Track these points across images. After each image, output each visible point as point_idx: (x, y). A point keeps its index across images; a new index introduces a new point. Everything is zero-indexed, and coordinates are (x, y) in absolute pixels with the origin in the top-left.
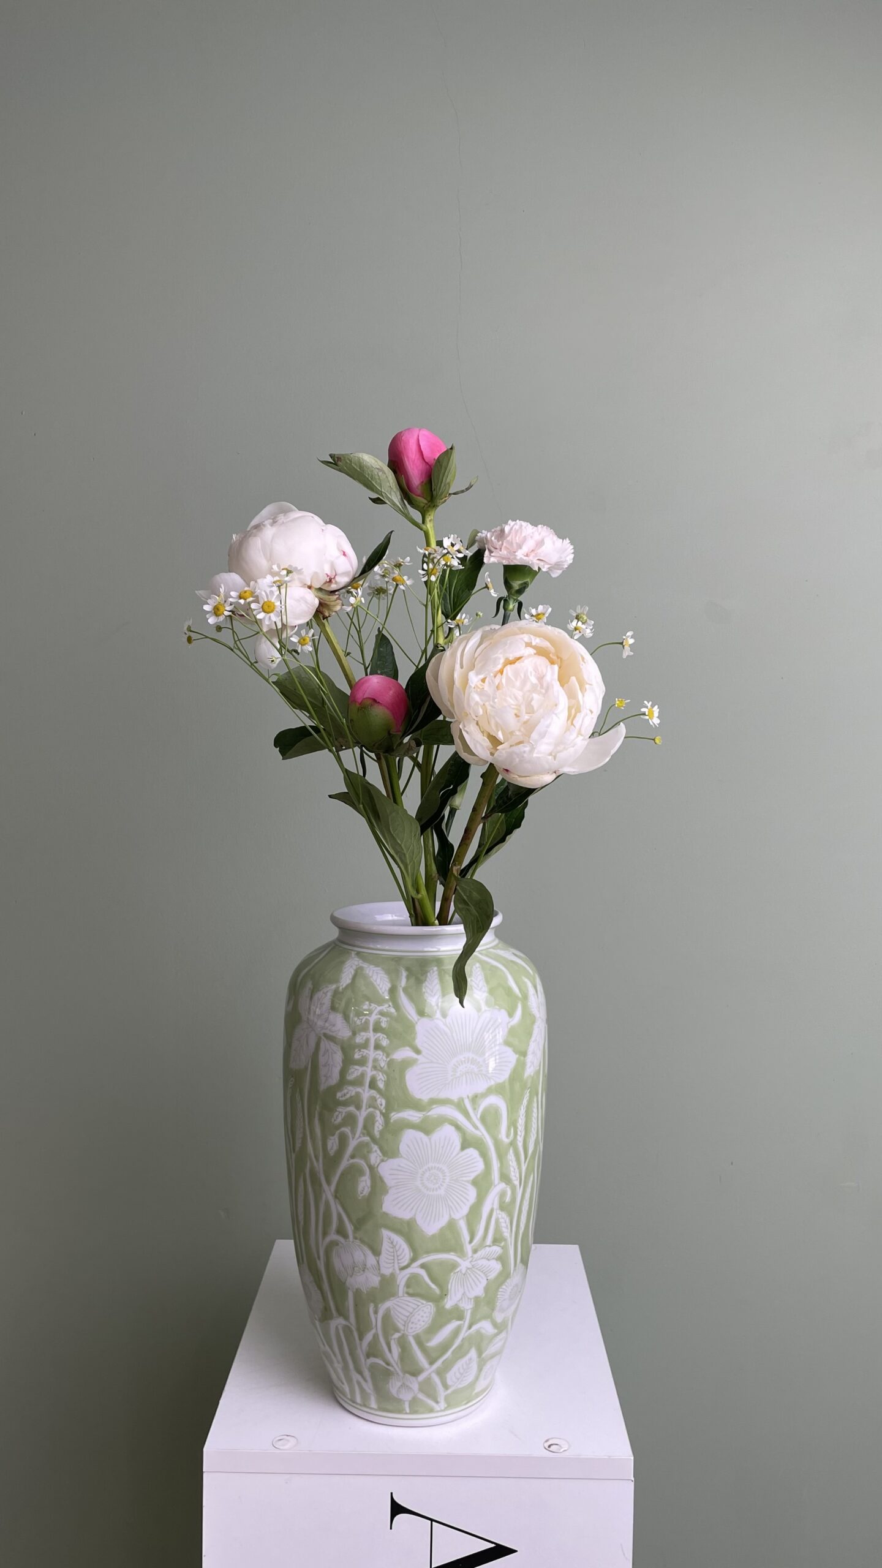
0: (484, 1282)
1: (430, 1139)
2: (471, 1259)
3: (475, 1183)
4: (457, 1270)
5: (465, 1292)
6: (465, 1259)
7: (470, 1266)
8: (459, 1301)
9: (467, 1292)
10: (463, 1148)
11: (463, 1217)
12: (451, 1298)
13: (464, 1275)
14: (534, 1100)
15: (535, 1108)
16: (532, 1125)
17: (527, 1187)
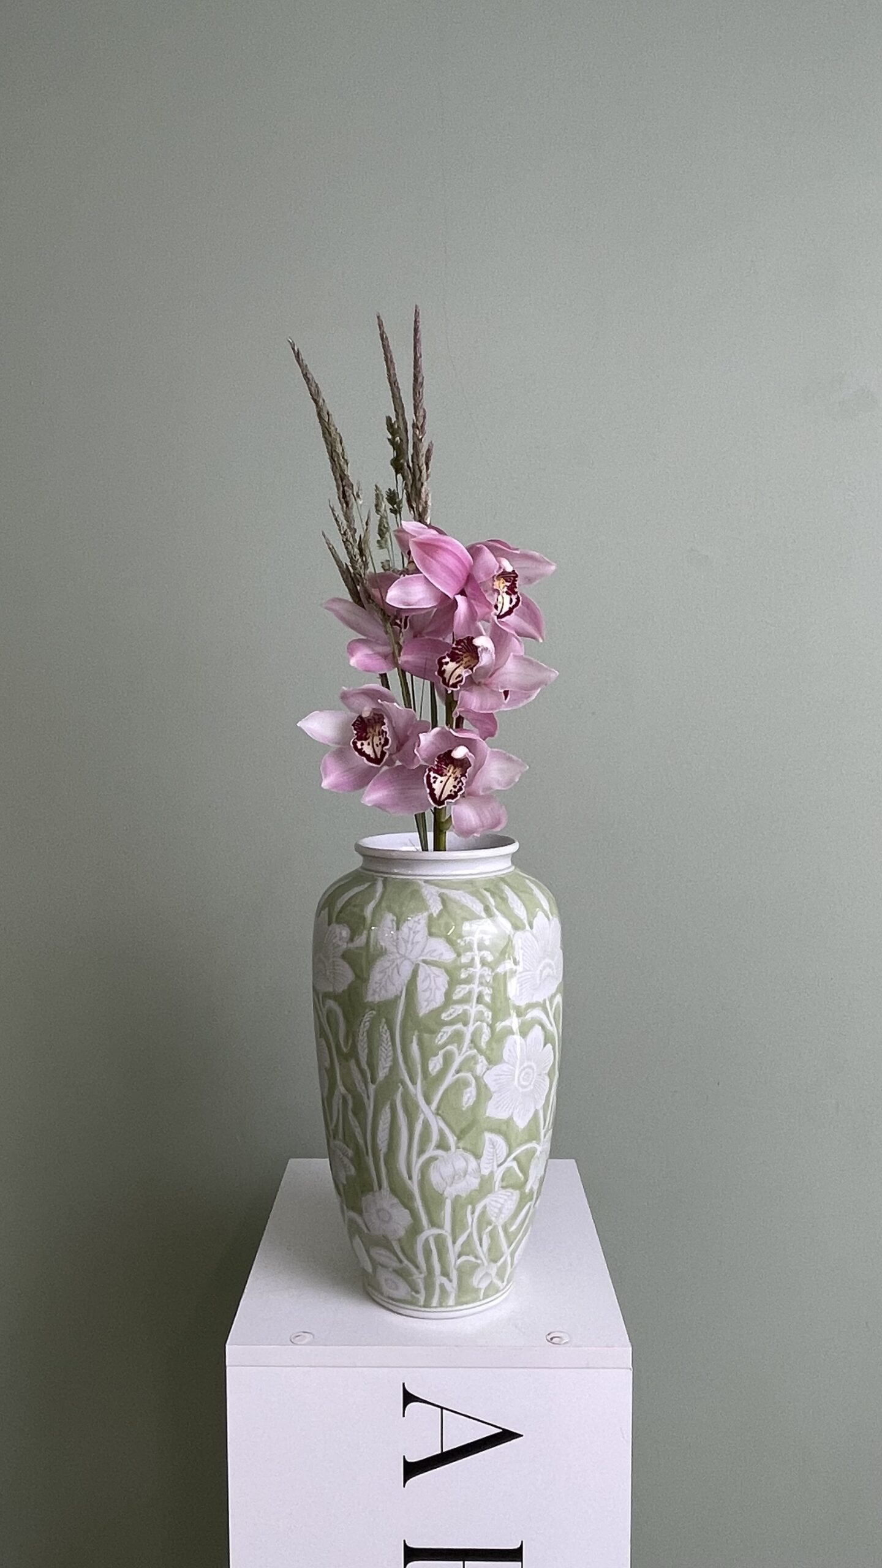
14: (383, 1028)
15: (386, 1036)
16: (381, 1050)
17: (383, 1109)
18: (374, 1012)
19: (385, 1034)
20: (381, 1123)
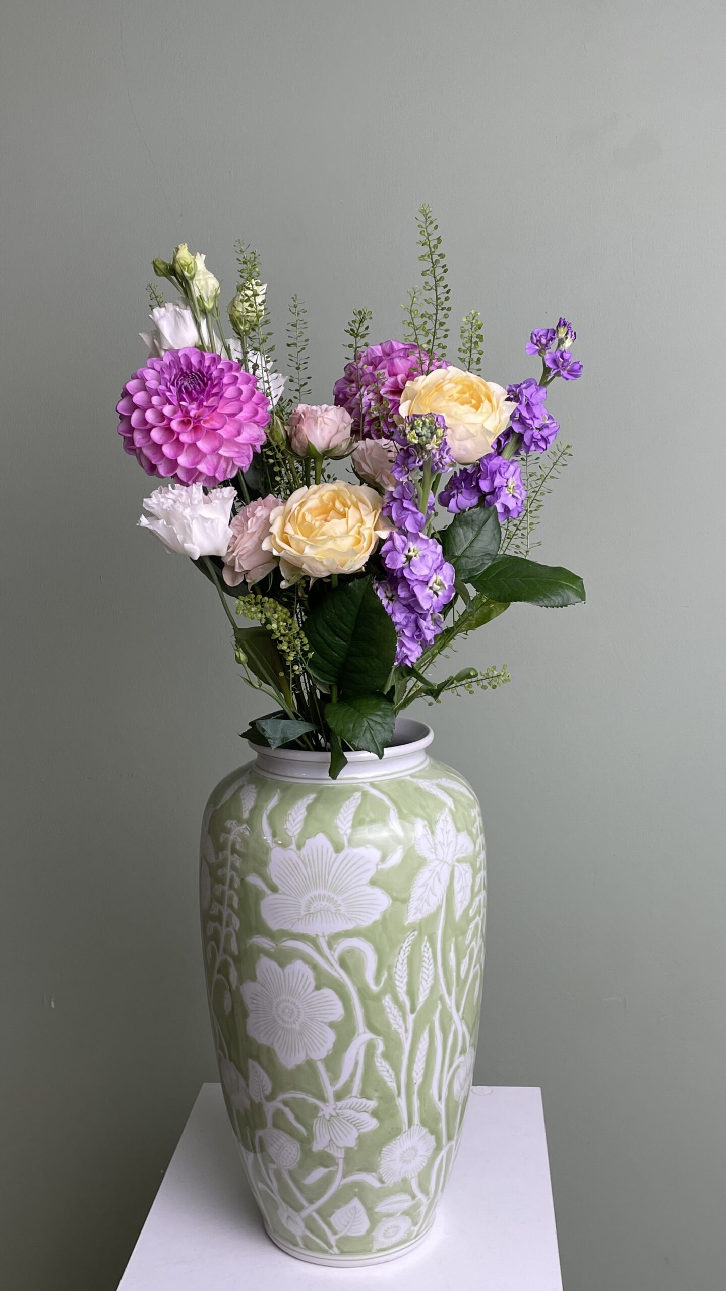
0: (355, 1134)
1: (283, 970)
2: (334, 1107)
3: (332, 1025)
4: (319, 1115)
5: (331, 1139)
6: (327, 1104)
7: (334, 1114)
8: (327, 1147)
9: (334, 1139)
10: (318, 988)
11: (321, 1060)
12: (317, 1142)
13: (329, 1120)
14: (425, 946)
15: (427, 954)
16: (423, 972)
17: (422, 1036)
18: (416, 933)
19: (427, 953)
20: (419, 1053)
